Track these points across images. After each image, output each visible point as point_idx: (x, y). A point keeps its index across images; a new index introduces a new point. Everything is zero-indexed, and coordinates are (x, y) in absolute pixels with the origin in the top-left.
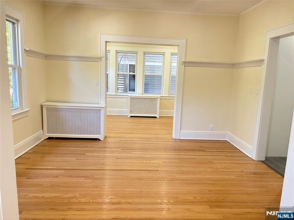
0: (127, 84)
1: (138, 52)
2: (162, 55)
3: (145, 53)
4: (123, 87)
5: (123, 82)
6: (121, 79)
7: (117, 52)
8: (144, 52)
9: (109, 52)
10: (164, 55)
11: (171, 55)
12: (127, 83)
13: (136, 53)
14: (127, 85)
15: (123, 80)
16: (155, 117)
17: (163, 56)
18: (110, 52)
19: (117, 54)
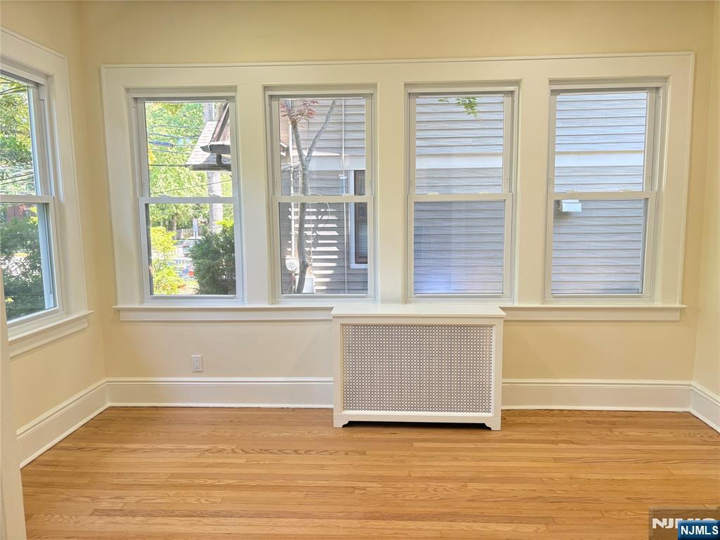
0: (348, 239)
1: (374, 86)
2: (499, 98)
3: (413, 93)
4: (335, 249)
5: (335, 233)
6: (327, 221)
7: (272, 95)
8: (406, 85)
9: (234, 97)
10: (512, 92)
11: (553, 91)
12: (348, 236)
13: (367, 92)
14: (348, 243)
15: (335, 226)
16: (482, 427)
17: (508, 100)
18: (238, 99)
19: (275, 103)
